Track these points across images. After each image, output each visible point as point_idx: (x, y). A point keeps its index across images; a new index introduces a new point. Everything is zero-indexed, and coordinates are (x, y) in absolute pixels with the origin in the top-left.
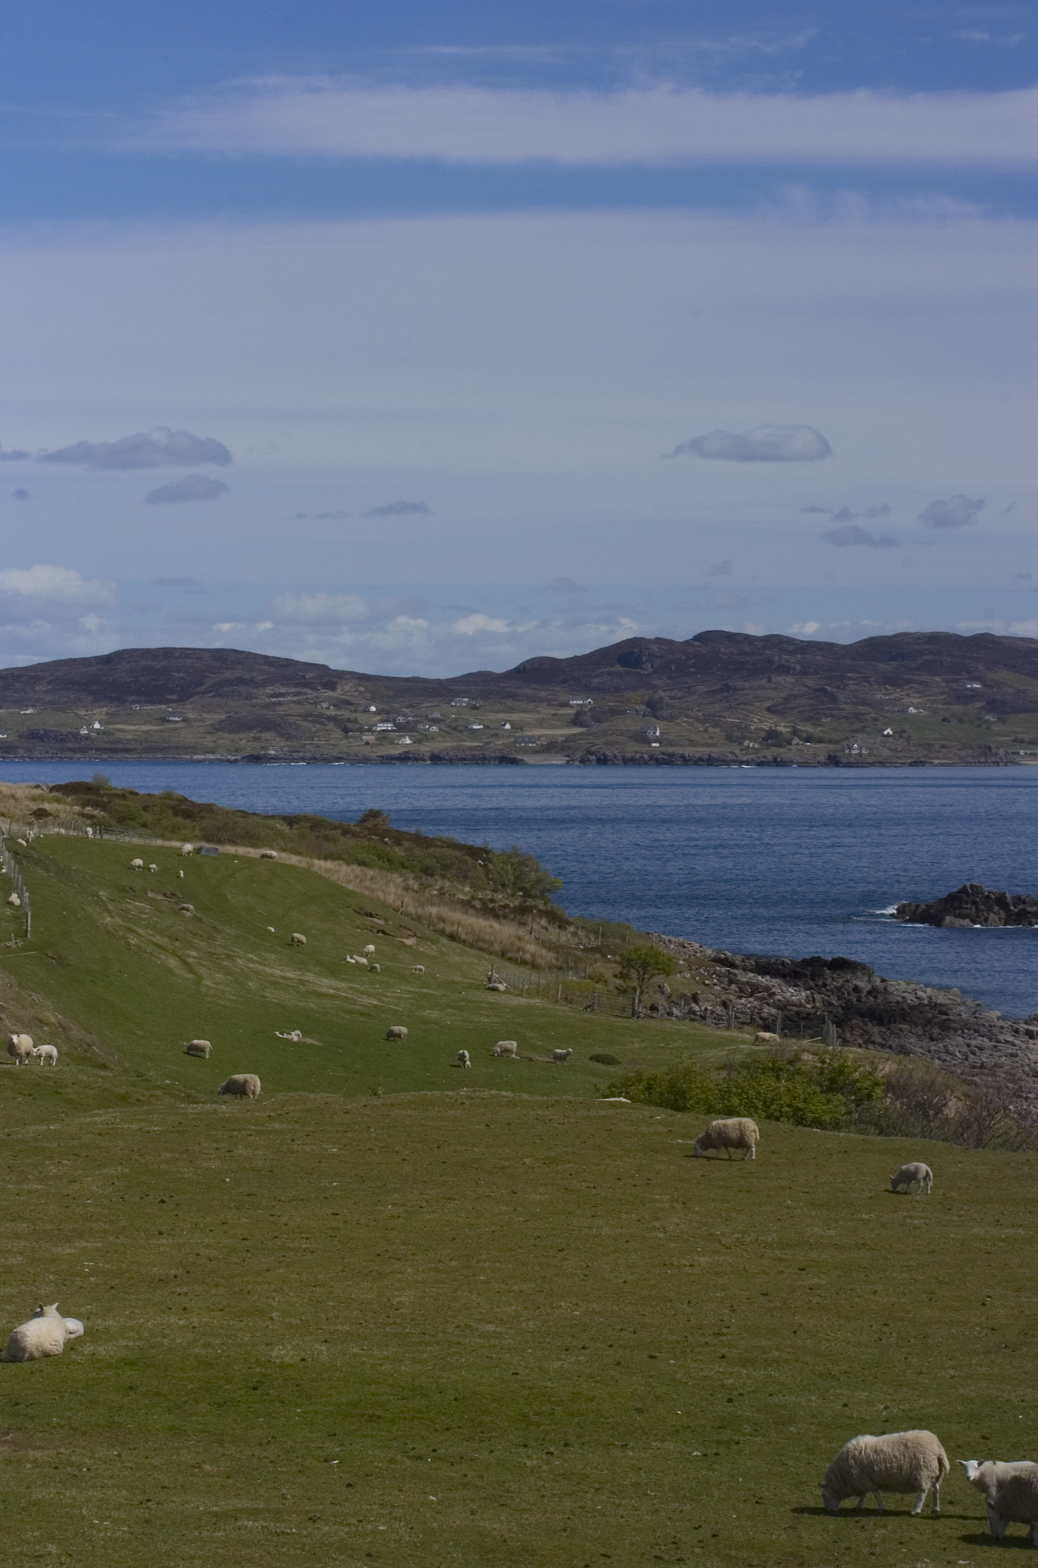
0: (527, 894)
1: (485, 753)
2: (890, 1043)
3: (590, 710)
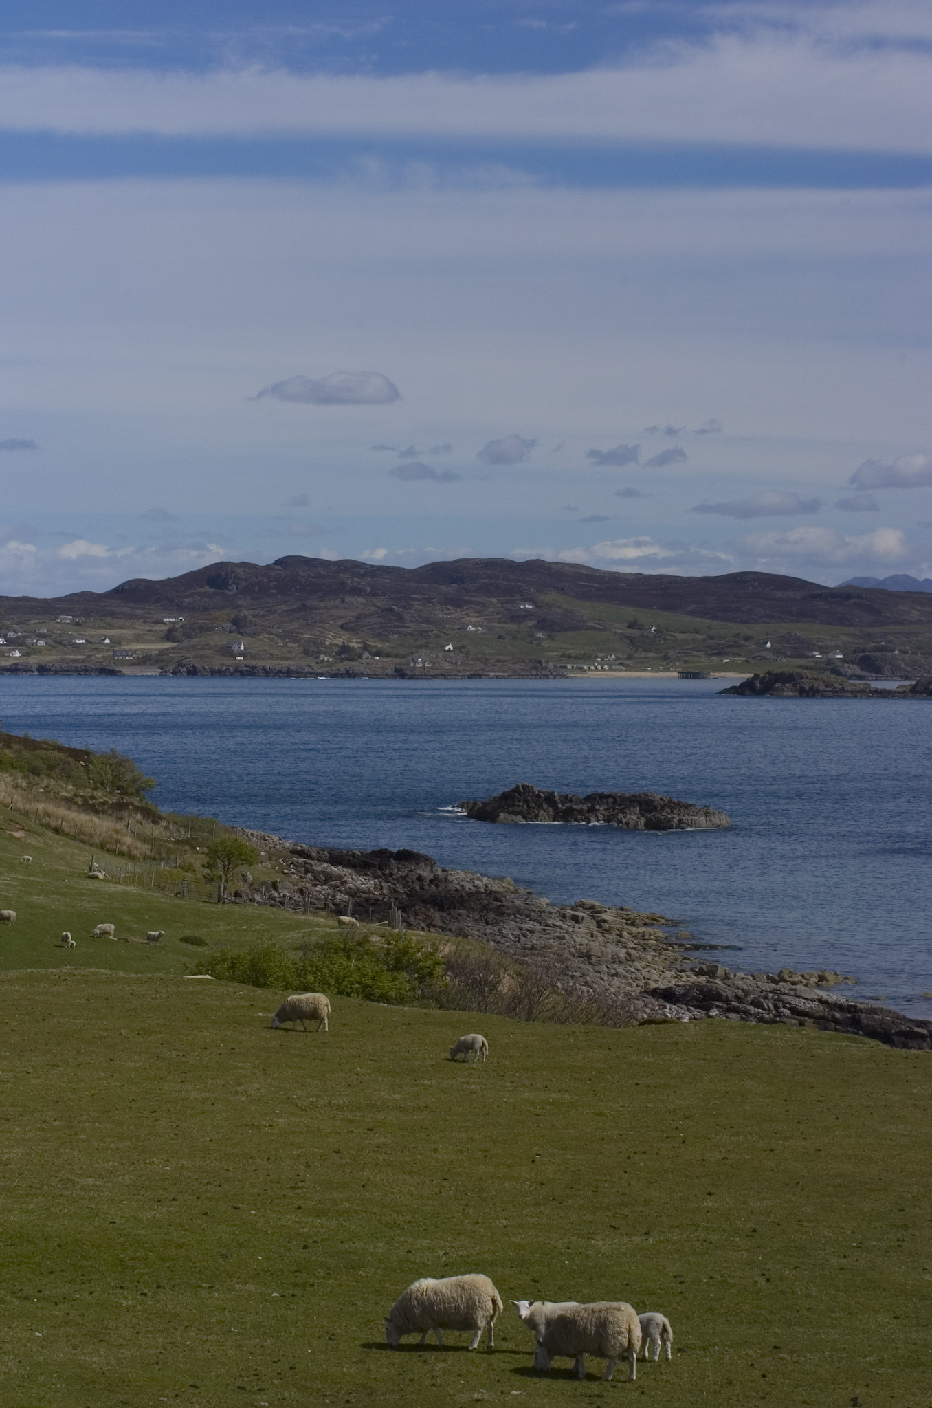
0: (124, 792)
1: (87, 665)
2: (450, 927)
3: (181, 627)
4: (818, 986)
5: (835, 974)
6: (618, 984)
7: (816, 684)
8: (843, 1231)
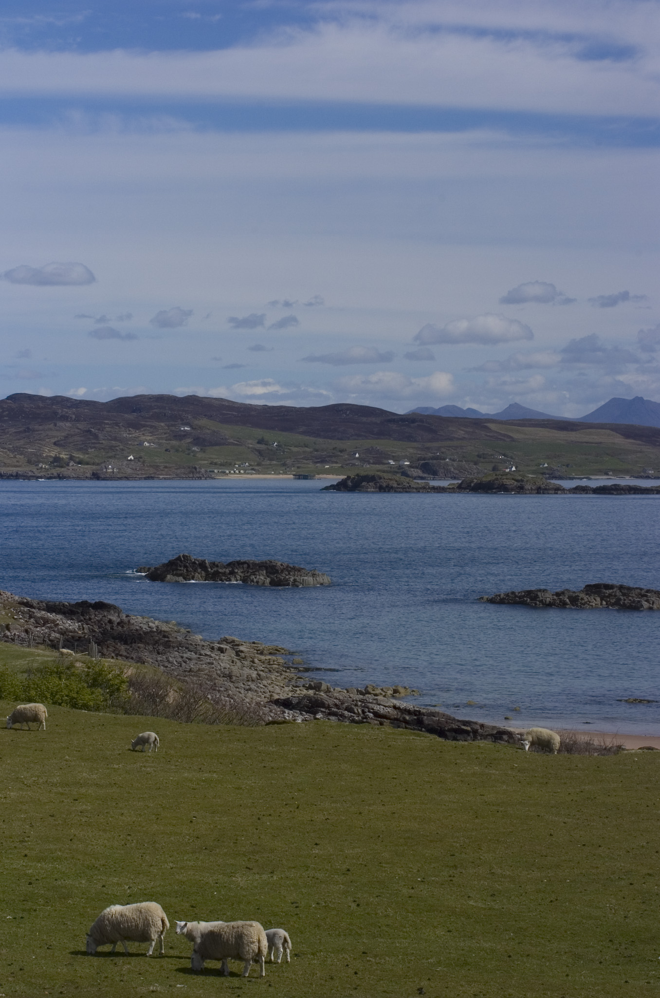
2: (132, 655)
4: (393, 697)
5: (405, 688)
6: (251, 696)
7: (391, 483)
8: (411, 870)
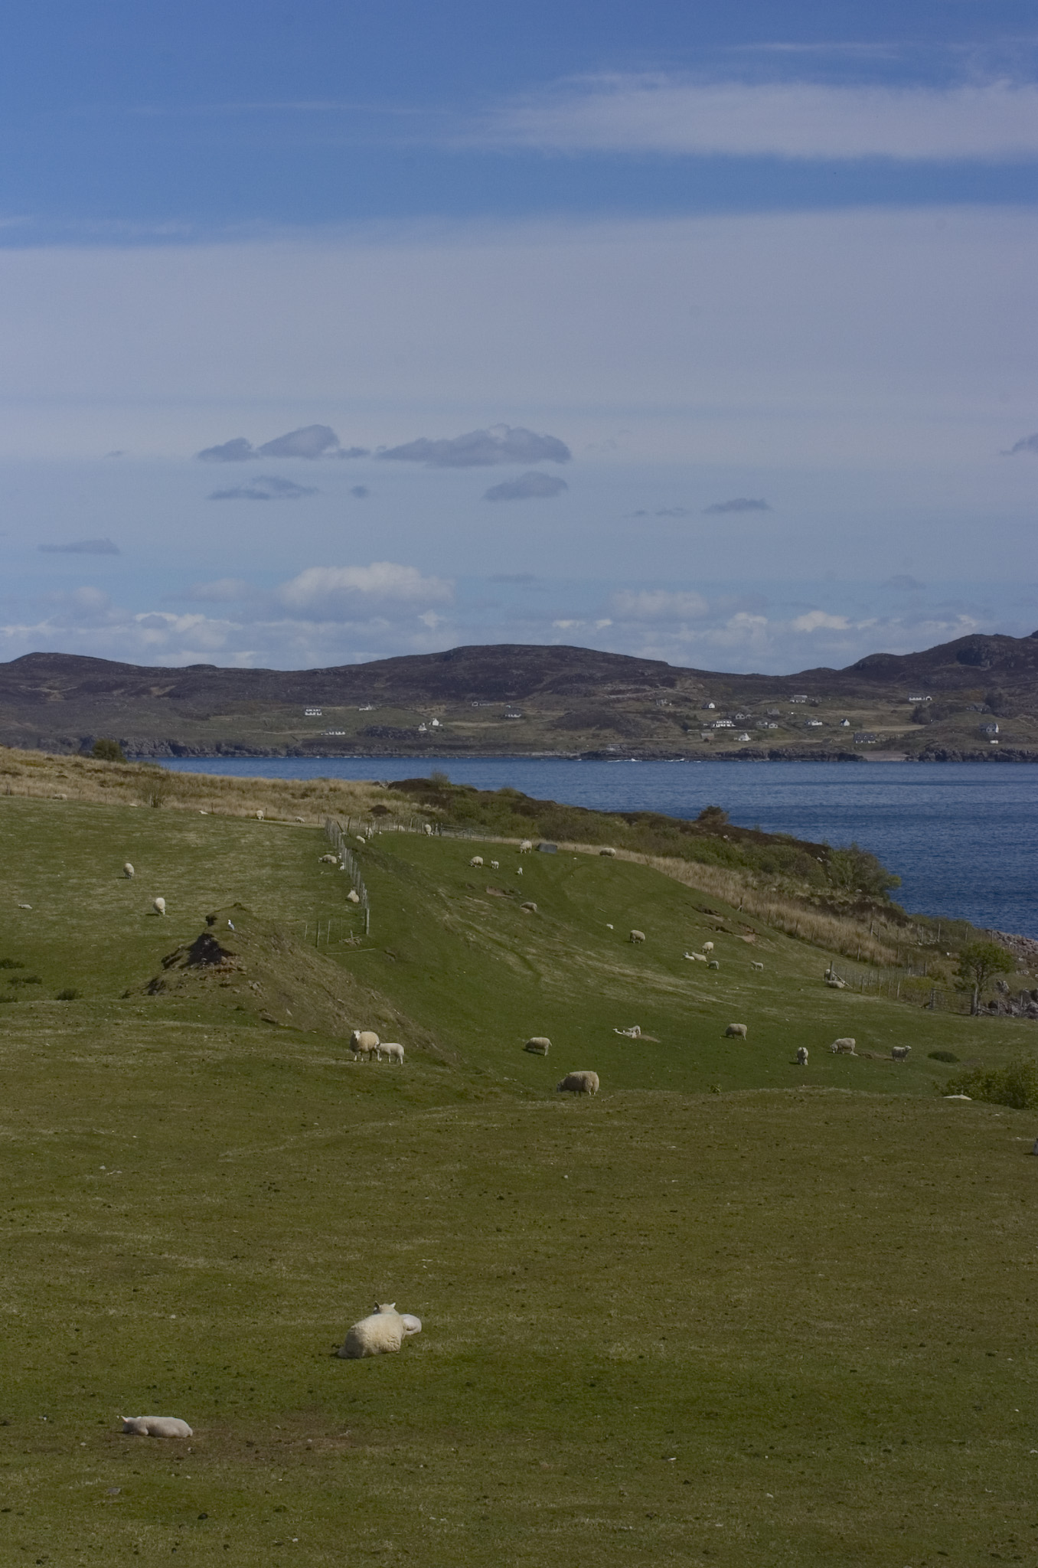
0: (866, 892)
1: (824, 749)
3: (929, 707)
